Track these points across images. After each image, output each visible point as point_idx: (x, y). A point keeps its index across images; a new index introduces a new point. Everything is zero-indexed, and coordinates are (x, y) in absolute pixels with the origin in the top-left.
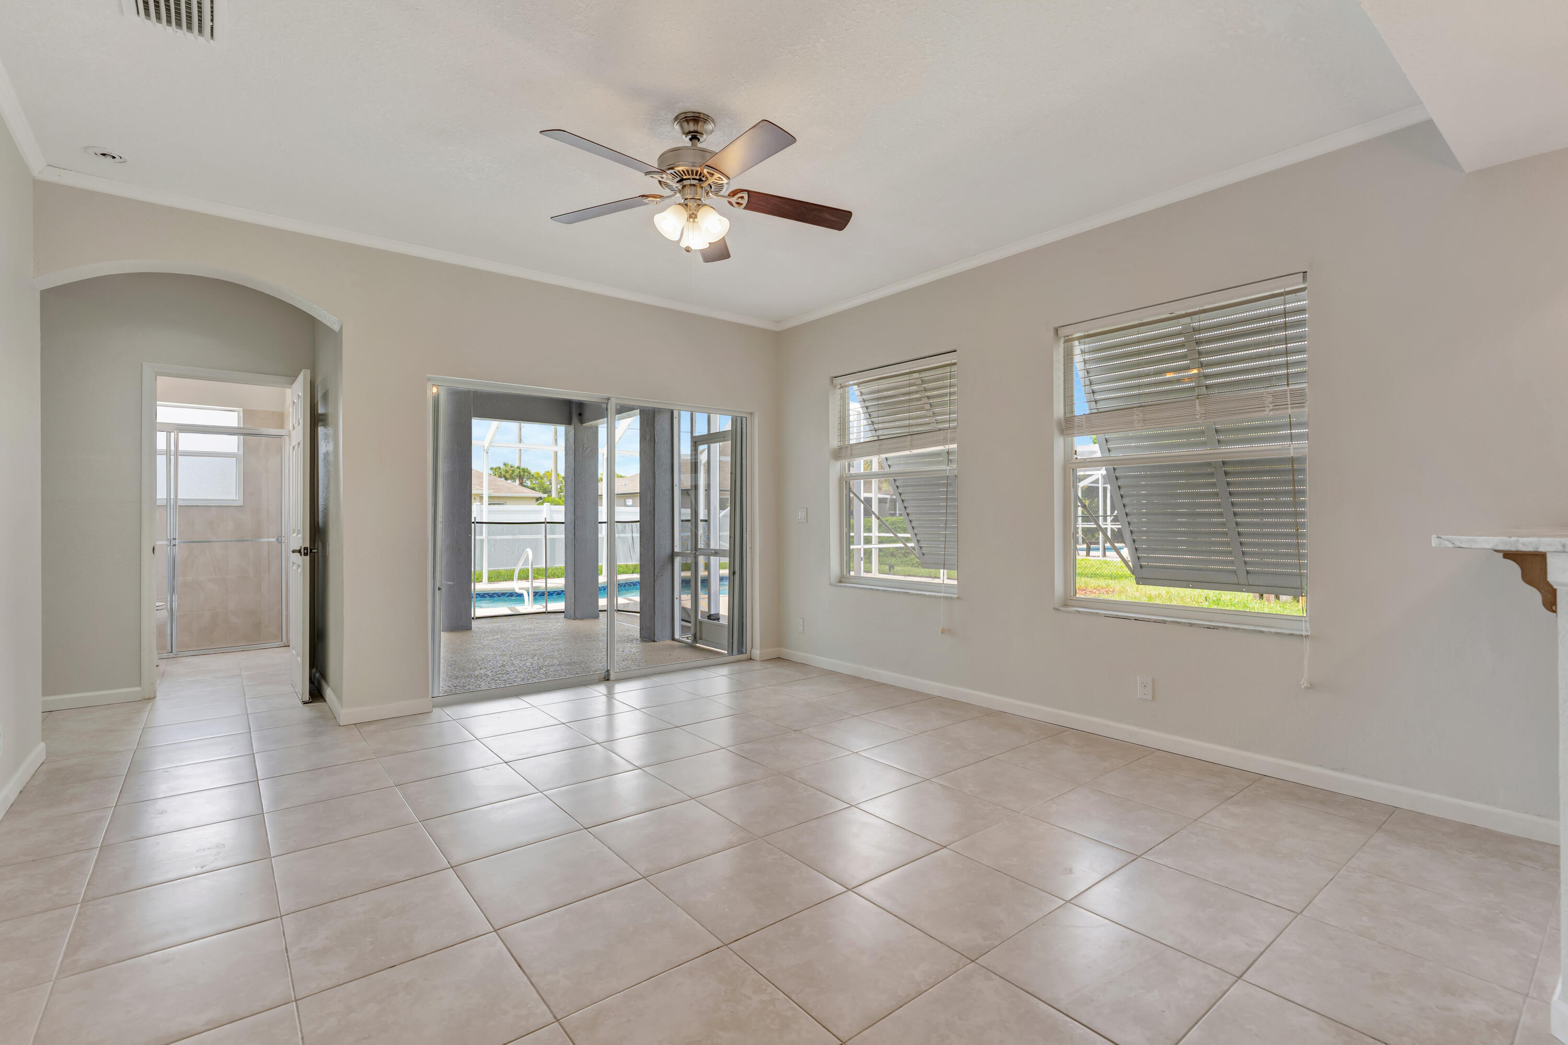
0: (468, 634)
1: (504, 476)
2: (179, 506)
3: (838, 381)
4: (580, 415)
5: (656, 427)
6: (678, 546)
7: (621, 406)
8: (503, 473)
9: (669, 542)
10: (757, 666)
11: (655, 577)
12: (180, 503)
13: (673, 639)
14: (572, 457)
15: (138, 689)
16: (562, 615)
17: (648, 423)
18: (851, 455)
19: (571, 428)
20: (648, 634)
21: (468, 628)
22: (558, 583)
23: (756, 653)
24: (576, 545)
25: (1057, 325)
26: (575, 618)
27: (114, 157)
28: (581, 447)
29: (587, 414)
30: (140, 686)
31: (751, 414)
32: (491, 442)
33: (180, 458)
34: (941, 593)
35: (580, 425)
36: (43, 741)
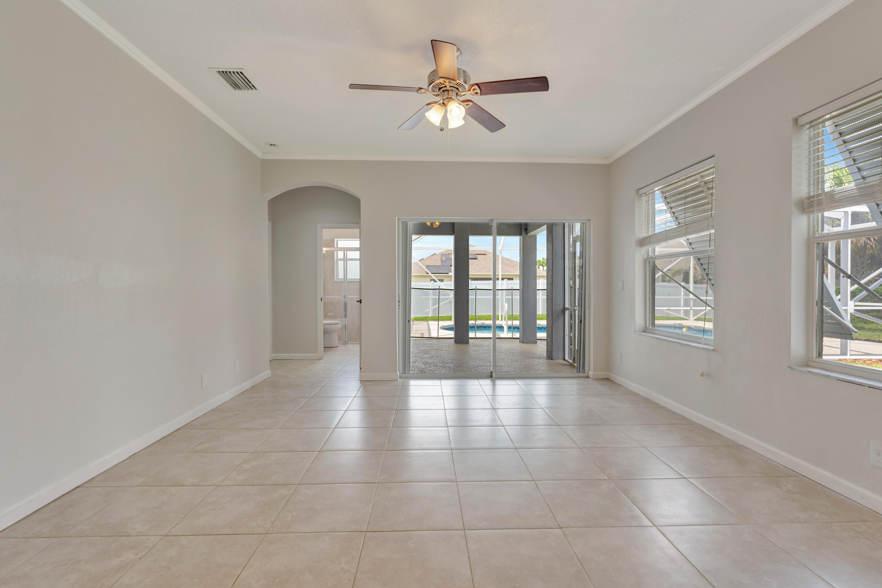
0: (466, 345)
1: (542, 265)
2: (347, 282)
3: (642, 191)
4: (526, 229)
5: (554, 233)
6: (567, 304)
7: (500, 223)
8: (542, 263)
9: (562, 301)
10: (590, 380)
11: (553, 322)
12: (348, 280)
13: (564, 360)
14: (522, 253)
15: (317, 355)
16: (518, 340)
17: (550, 232)
18: (650, 243)
19: (522, 237)
20: (550, 356)
21: (468, 343)
22: (517, 323)
23: (591, 373)
24: (524, 302)
25: (796, 115)
26: (523, 343)
27: (274, 145)
28: (527, 248)
29: (529, 228)
30: (317, 353)
31: (589, 220)
32: (502, 247)
33: (348, 262)
34: (701, 344)
35: (526, 235)
36: (270, 369)
